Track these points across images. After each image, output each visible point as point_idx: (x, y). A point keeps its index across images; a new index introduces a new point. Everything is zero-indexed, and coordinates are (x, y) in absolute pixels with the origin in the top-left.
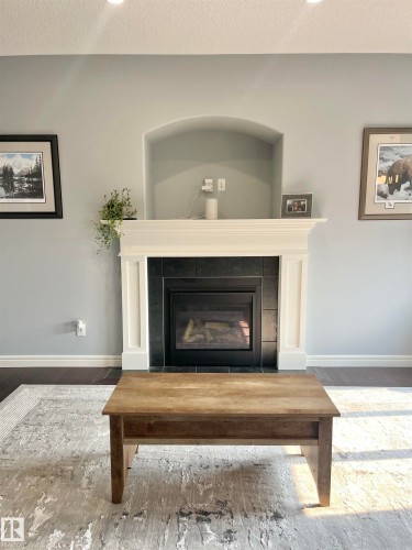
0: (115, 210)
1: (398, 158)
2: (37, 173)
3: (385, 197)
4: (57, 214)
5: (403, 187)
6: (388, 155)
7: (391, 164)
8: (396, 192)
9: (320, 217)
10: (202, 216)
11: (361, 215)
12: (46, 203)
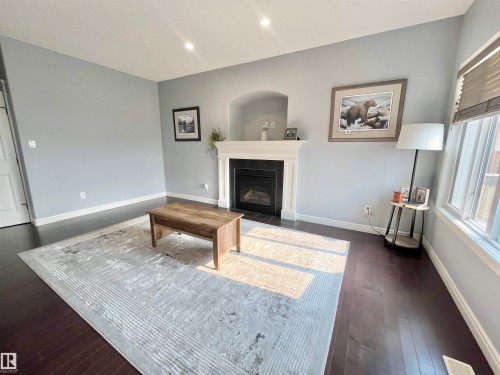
0: (216, 137)
1: (354, 104)
2: (193, 123)
3: (345, 128)
4: (199, 139)
5: (356, 121)
6: (346, 102)
7: (348, 108)
8: (352, 125)
9: (306, 140)
10: (260, 139)
11: (330, 139)
12: (195, 135)
